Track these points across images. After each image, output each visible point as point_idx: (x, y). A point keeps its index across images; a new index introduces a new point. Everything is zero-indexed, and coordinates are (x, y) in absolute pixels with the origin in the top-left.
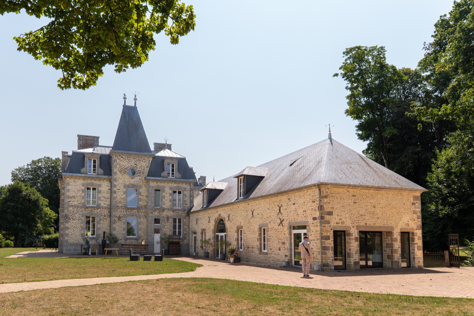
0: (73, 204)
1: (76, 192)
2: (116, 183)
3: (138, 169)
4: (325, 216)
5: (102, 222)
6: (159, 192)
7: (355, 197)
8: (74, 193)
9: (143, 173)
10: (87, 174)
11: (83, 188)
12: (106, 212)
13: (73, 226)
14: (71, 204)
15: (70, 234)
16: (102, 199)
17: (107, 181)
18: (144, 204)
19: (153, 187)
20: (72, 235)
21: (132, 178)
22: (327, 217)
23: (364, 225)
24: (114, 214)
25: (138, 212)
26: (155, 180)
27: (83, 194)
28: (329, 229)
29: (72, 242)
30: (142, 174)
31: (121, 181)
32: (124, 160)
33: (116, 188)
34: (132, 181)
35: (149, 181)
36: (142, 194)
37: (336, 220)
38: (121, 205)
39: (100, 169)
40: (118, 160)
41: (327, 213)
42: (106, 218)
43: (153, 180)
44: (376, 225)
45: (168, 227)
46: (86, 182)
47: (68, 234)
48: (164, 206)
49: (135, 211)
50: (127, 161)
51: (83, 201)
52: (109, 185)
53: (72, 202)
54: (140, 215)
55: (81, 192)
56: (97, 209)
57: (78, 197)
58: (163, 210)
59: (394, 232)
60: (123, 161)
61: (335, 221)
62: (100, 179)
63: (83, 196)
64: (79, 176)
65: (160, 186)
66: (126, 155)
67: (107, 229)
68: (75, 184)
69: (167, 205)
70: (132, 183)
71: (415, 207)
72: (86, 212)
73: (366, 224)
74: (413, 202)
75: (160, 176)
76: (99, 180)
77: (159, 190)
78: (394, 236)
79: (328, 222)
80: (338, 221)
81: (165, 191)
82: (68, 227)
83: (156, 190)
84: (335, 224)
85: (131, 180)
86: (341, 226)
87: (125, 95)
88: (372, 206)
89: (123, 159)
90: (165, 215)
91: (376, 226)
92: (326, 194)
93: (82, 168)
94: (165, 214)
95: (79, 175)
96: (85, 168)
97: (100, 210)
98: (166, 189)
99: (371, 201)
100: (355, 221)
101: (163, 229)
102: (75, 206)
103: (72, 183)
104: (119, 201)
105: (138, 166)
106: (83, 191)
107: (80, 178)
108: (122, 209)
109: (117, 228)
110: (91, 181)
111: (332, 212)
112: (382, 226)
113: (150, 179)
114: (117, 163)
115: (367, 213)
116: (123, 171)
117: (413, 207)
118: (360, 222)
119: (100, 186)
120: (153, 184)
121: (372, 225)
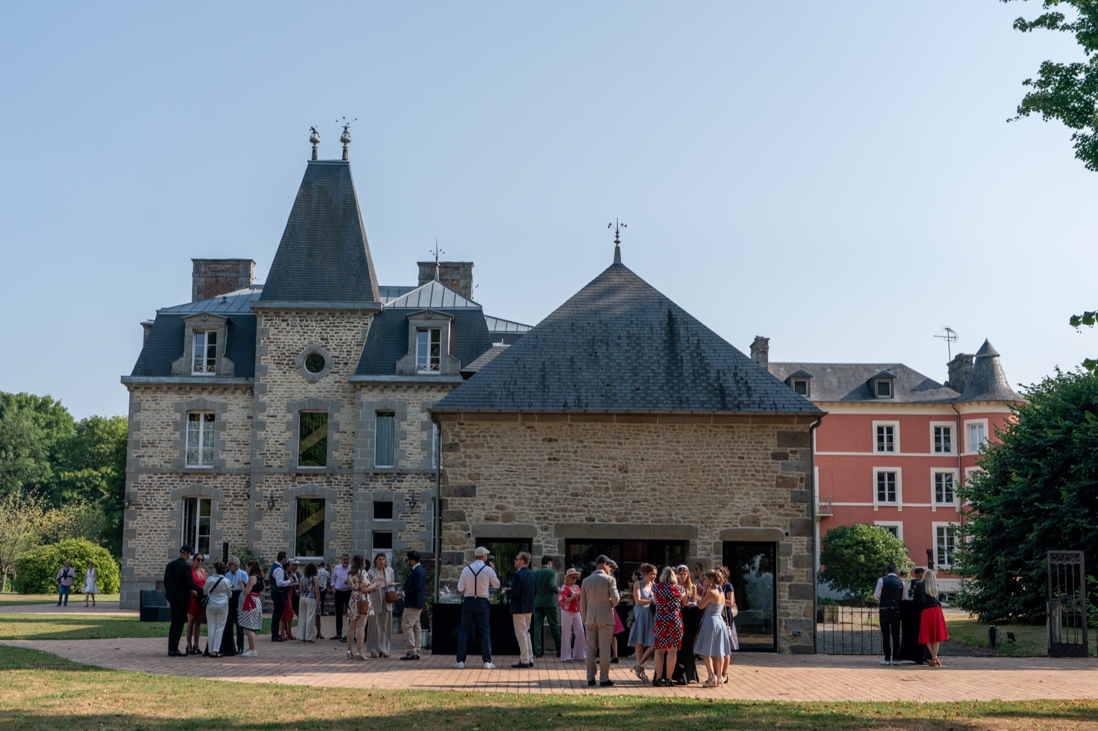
0: (151, 462)
1: (160, 429)
2: (265, 398)
3: (332, 353)
4: (449, 498)
5: (226, 514)
6: (390, 418)
7: (553, 444)
8: (153, 431)
9: (346, 364)
10: (189, 375)
11: (178, 416)
12: (239, 485)
13: (148, 527)
14: (143, 465)
15: (140, 550)
16: (229, 445)
17: (244, 393)
18: (346, 458)
19: (370, 404)
20: (144, 552)
21: (313, 382)
22: (455, 503)
23: (585, 522)
24: (258, 489)
25: (329, 483)
26: (375, 385)
27: (177, 435)
28: (461, 534)
29: (145, 575)
30: (341, 366)
31: (279, 391)
32: (290, 327)
33: (266, 414)
34: (313, 391)
35: (358, 387)
36: (342, 428)
37: (484, 509)
38: (278, 462)
39: (224, 360)
40: (273, 331)
41: (456, 491)
42: (240, 503)
43: (368, 383)
44: (630, 523)
45: (415, 528)
46: (186, 398)
47: (134, 549)
48: (402, 463)
49: (319, 478)
50: (298, 332)
51: (176, 455)
52: (248, 404)
53: (146, 458)
54: (335, 492)
55: (170, 429)
56: (215, 477)
57: (163, 444)
58: (401, 474)
59: (698, 541)
60: (288, 332)
61: (484, 513)
62: (224, 389)
63: (176, 441)
64: (166, 384)
65: (393, 402)
66: (294, 313)
67: (241, 535)
68: (157, 407)
69: (412, 458)
70: (312, 395)
71: (785, 467)
72: (185, 487)
73: (591, 519)
74: (778, 450)
75: (393, 372)
76: (222, 393)
77: (392, 414)
78: (695, 555)
79: (460, 517)
80: (493, 512)
81: (409, 417)
82: (134, 531)
83: (380, 414)
84: (483, 522)
85: (311, 387)
86: (503, 527)
87: (315, 132)
88: (614, 466)
89: (288, 325)
90: (406, 490)
91: (629, 525)
92: (453, 440)
93: (176, 359)
94: (405, 487)
95: (165, 379)
96: (183, 360)
97: (221, 478)
98: (410, 409)
99: (613, 453)
100: (552, 510)
101: (399, 534)
102: (154, 471)
103: (148, 404)
104: (273, 450)
105: (332, 344)
106: (178, 426)
107: (170, 387)
108: (280, 473)
109: (266, 532)
110: (198, 396)
111: (474, 487)
112: (649, 526)
113: (361, 382)
114: (268, 338)
115: (597, 489)
116: (286, 362)
117: (778, 465)
118: (567, 514)
119: (224, 408)
120: (371, 398)
121: (614, 522)
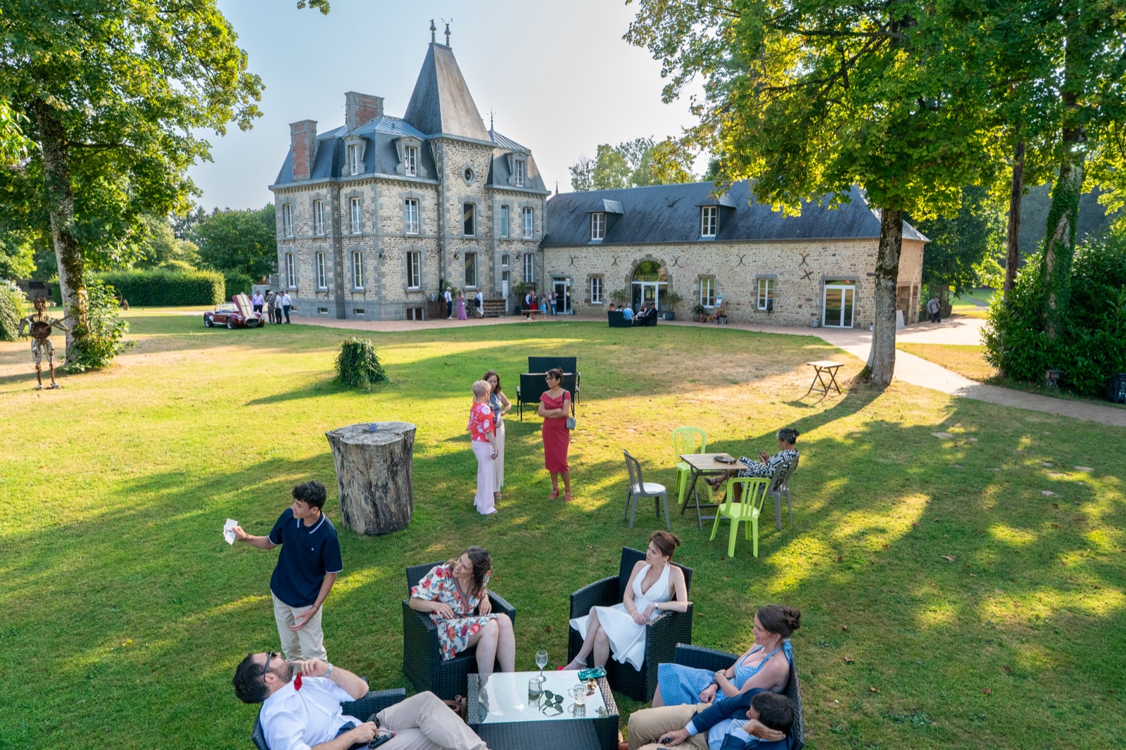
0: (390, 230)
1: (392, 209)
2: (448, 193)
3: (476, 169)
5: (428, 262)
6: (507, 210)
8: (389, 210)
9: (482, 177)
10: (403, 175)
11: (400, 201)
12: (432, 244)
13: (391, 270)
14: (386, 232)
15: (388, 285)
16: (426, 221)
17: (433, 189)
18: (484, 231)
19: (498, 201)
20: (390, 286)
21: (468, 186)
24: (448, 248)
25: (478, 244)
26: (500, 191)
27: (401, 214)
29: (392, 300)
30: (480, 178)
31: (454, 190)
32: (456, 151)
33: (449, 204)
36: (482, 213)
38: (455, 232)
39: (420, 167)
40: (449, 153)
42: (434, 255)
45: (518, 269)
46: (402, 190)
47: (385, 284)
48: (512, 235)
49: (474, 242)
50: (460, 155)
51: (401, 226)
52: (435, 196)
53: (387, 227)
54: (480, 249)
55: (398, 209)
56: (420, 240)
57: (394, 219)
58: (513, 241)
60: (457, 154)
62: (422, 186)
63: (400, 217)
64: (397, 180)
65: (507, 201)
66: (460, 143)
67: (435, 275)
68: (390, 195)
69: (516, 233)
70: (468, 193)
72: (407, 246)
75: (508, 184)
76: (422, 188)
81: (514, 210)
82: (385, 272)
83: (503, 208)
85: (467, 189)
87: (433, 23)
90: (513, 250)
93: (398, 164)
94: (513, 247)
96: (401, 165)
97: (423, 241)
98: (514, 205)
101: (512, 272)
102: (391, 235)
103: (385, 192)
104: (453, 225)
105: (476, 165)
106: (400, 207)
108: (456, 239)
109: (453, 273)
110: (409, 189)
114: (448, 157)
116: (456, 173)
119: (421, 197)
120: (499, 198)
